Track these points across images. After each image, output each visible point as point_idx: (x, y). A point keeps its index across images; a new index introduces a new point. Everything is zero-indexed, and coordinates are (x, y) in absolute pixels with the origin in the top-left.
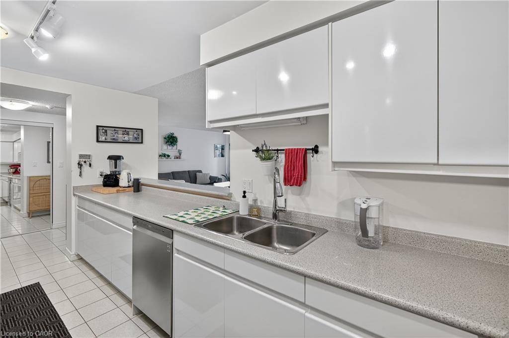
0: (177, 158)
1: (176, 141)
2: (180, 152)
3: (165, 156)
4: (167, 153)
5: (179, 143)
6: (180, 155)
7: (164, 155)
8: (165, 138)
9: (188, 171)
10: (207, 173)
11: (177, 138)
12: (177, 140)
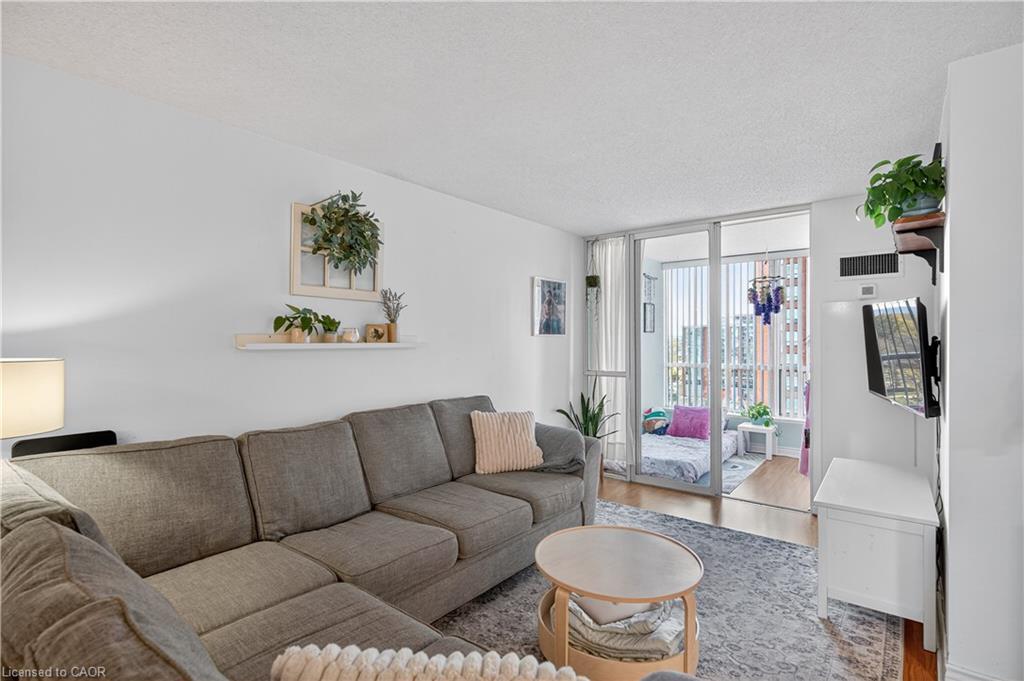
0: (378, 336)
1: (372, 245)
2: (391, 305)
3: (306, 325)
4: (322, 309)
5: (385, 255)
6: (393, 321)
7: (305, 321)
8: (309, 220)
9: (431, 405)
10: (519, 410)
11: (374, 227)
12: (374, 236)
